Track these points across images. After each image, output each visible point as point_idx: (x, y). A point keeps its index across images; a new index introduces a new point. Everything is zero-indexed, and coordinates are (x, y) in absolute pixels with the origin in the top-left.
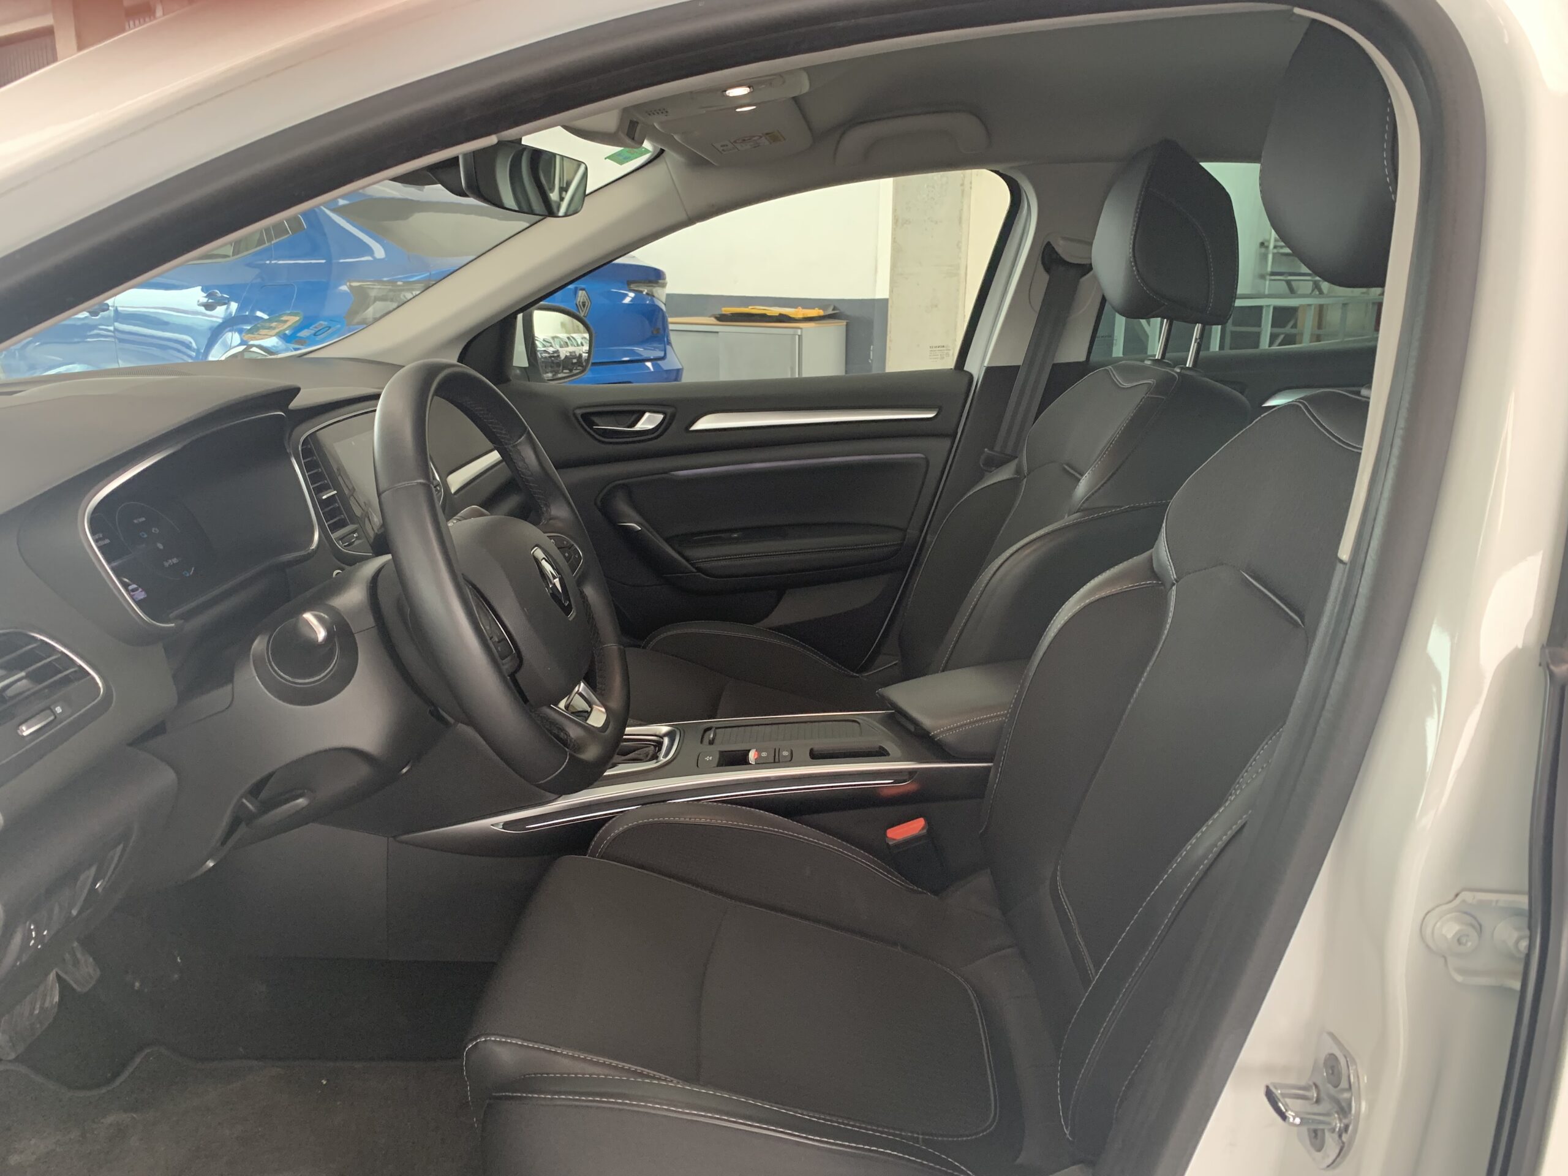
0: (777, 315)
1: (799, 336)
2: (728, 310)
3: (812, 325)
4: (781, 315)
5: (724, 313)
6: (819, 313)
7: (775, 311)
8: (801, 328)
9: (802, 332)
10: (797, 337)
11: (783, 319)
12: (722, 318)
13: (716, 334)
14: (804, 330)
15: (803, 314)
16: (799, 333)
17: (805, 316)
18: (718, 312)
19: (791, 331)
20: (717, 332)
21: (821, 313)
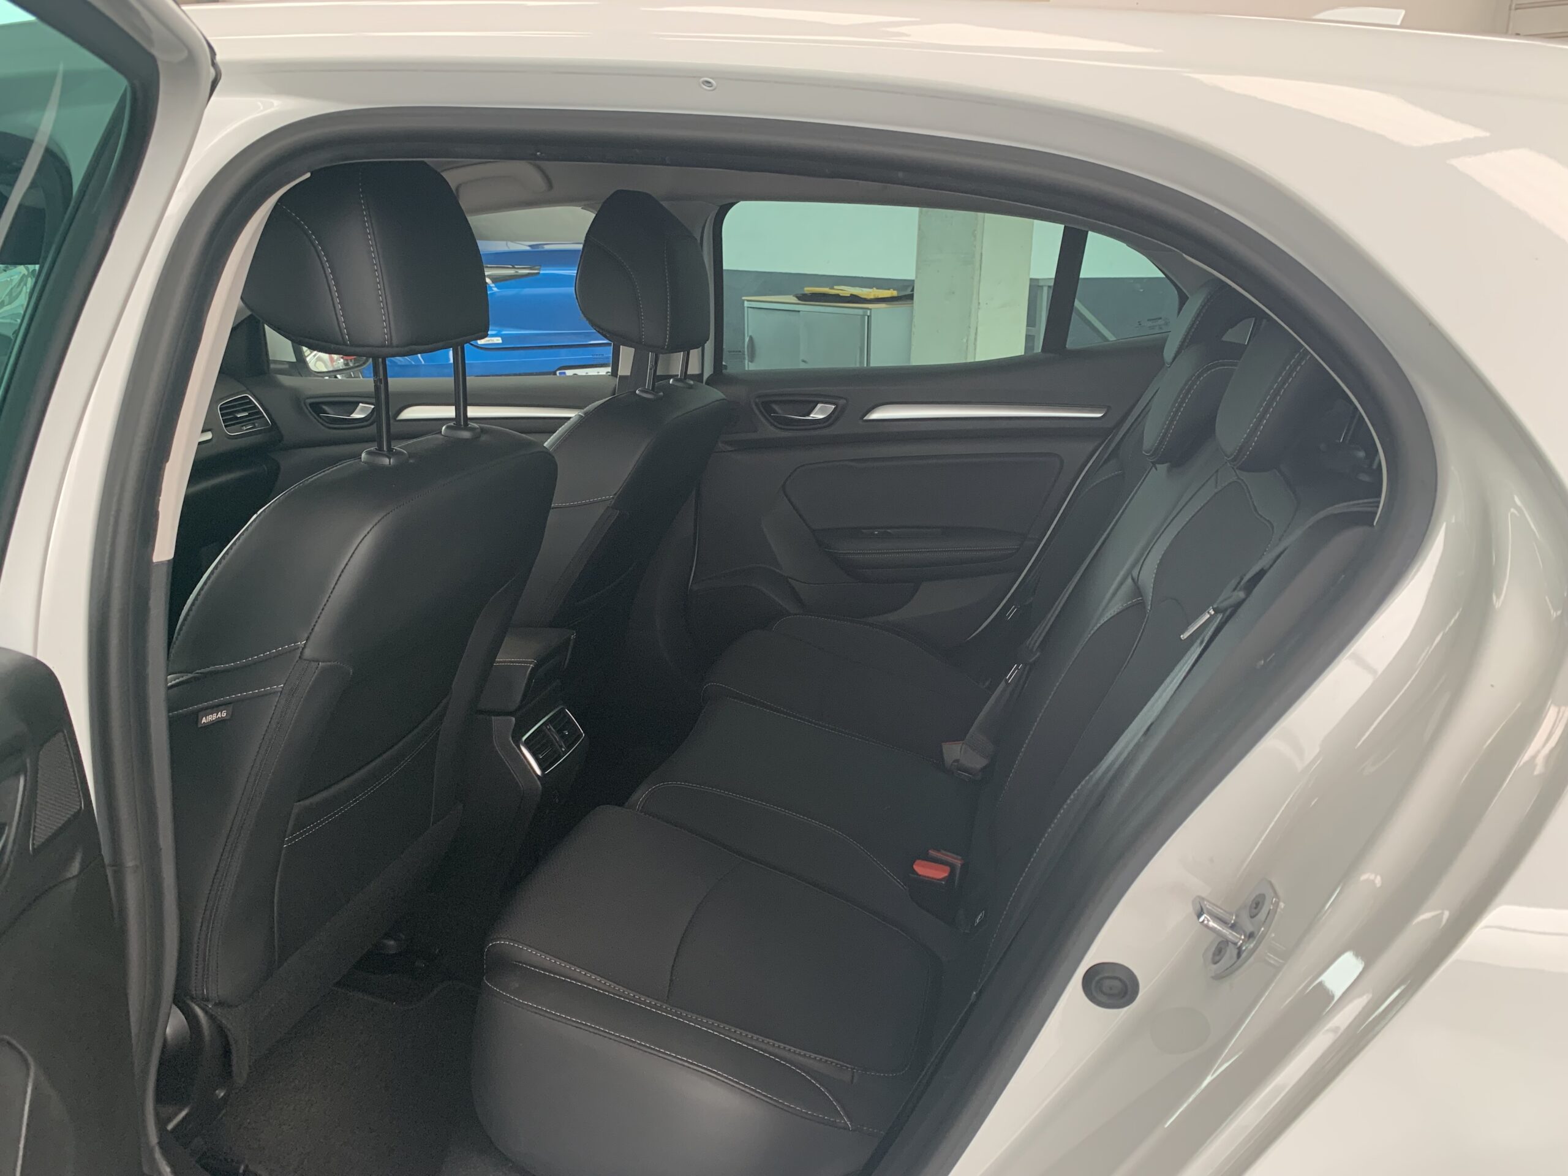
0: (849, 295)
1: (868, 316)
2: (808, 290)
3: (883, 306)
4: (852, 295)
5: (806, 292)
6: (892, 293)
7: (847, 291)
8: (870, 309)
9: (871, 312)
10: (866, 317)
11: (854, 299)
12: (804, 298)
13: (797, 313)
14: (873, 310)
15: (874, 295)
16: (869, 314)
17: (876, 297)
18: (800, 292)
19: (861, 312)
20: (799, 311)
21: (895, 293)
